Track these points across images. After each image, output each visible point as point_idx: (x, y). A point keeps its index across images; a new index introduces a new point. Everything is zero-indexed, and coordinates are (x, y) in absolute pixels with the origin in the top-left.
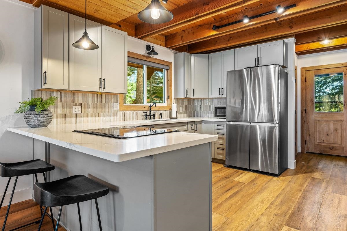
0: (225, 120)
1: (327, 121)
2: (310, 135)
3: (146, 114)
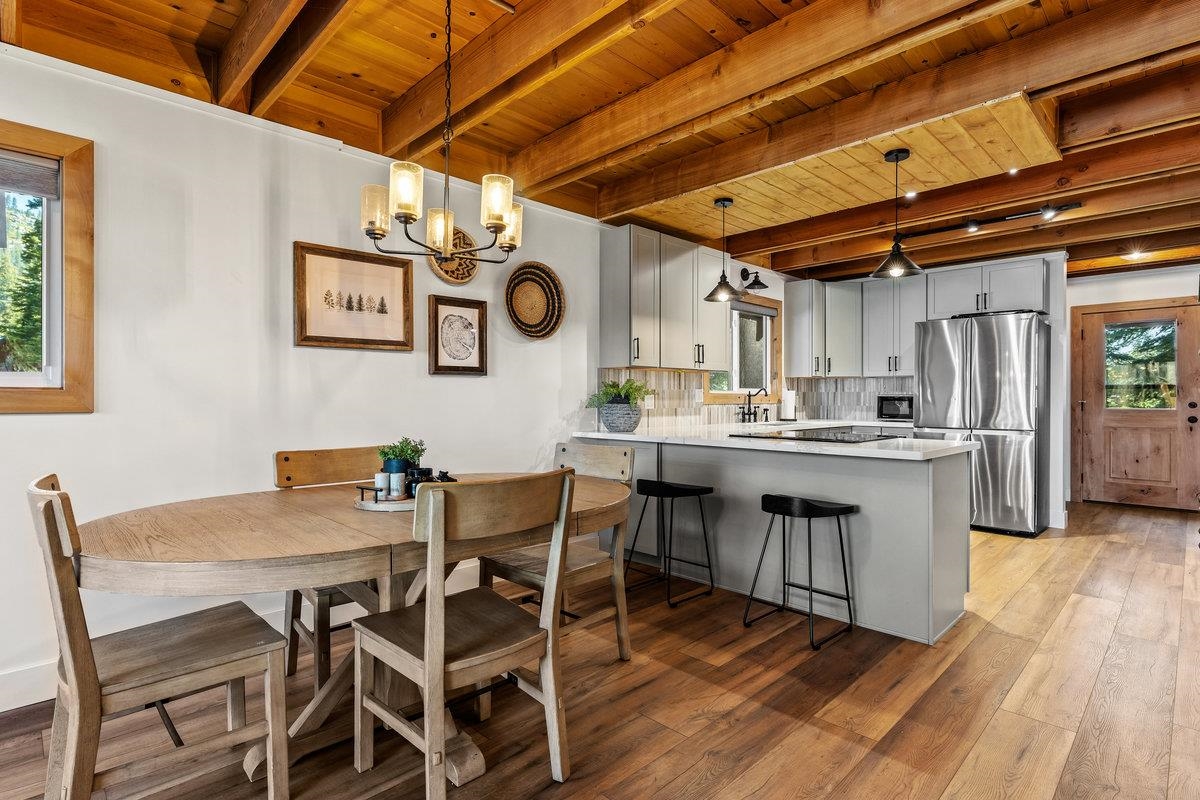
0: (911, 425)
1: (1136, 429)
2: (1092, 461)
3: (744, 412)
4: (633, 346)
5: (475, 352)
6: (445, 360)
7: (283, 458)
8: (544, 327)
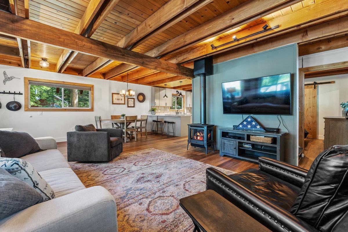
3: (177, 113)
4: (155, 103)
5: (133, 104)
6: (129, 106)
7: (112, 116)
8: (143, 101)
